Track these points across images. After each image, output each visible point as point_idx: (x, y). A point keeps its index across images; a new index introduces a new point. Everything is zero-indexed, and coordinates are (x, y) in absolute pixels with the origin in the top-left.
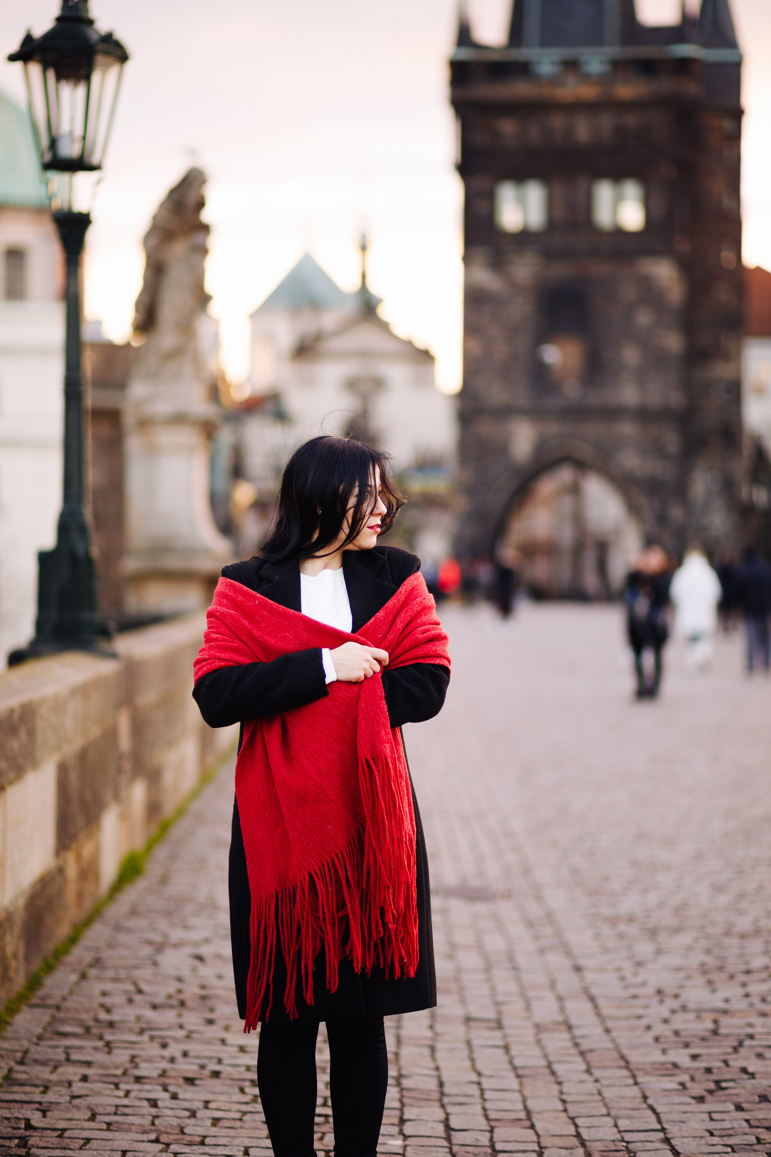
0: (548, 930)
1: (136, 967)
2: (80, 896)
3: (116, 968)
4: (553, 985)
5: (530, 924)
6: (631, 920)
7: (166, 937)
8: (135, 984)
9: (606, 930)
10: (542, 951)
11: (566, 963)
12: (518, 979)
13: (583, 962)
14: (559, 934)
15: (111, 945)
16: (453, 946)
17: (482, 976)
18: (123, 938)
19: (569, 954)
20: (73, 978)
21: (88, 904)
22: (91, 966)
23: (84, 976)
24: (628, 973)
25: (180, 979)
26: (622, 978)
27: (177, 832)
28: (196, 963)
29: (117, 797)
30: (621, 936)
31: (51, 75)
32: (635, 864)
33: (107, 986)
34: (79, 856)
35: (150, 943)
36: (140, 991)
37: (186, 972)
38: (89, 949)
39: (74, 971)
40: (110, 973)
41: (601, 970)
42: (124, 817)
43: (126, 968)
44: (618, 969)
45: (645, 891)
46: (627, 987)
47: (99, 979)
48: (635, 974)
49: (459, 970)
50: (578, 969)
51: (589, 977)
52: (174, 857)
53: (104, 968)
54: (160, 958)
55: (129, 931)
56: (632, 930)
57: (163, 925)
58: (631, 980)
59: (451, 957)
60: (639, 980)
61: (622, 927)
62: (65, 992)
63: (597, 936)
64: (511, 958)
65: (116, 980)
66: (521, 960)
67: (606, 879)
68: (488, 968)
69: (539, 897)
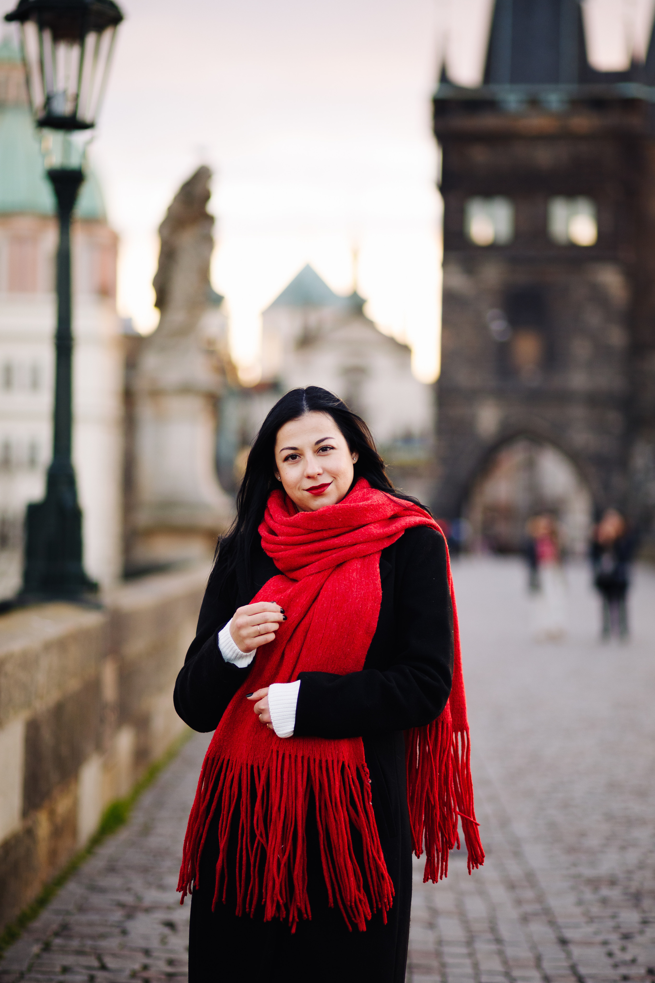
0: (529, 894)
1: (103, 936)
2: (53, 854)
3: (83, 937)
4: (538, 961)
5: (511, 886)
6: (613, 882)
7: (139, 898)
8: (99, 958)
9: (589, 895)
10: (525, 919)
11: (550, 934)
12: (501, 953)
13: (569, 934)
14: (540, 899)
15: (81, 909)
16: (434, 912)
17: (464, 950)
18: (96, 900)
19: (552, 923)
20: (36, 949)
21: (63, 859)
22: (57, 934)
23: (47, 947)
24: (615, 948)
25: (147, 952)
26: (610, 954)
27: (166, 776)
28: (166, 931)
29: (100, 747)
30: (604, 901)
31: (47, 36)
32: (609, 817)
33: (70, 960)
34: (52, 813)
35: (121, 905)
36: (103, 967)
37: (154, 944)
38: (58, 912)
39: (37, 940)
40: (75, 944)
41: (588, 944)
42: (107, 767)
43: (93, 937)
44: (605, 943)
45: (623, 848)
46: (616, 966)
47: (64, 950)
48: (624, 949)
49: (440, 942)
50: (563, 942)
51: (576, 951)
52: (159, 804)
53: (70, 937)
54: (130, 925)
55: (102, 890)
56: (614, 894)
57: (138, 883)
58: (620, 956)
59: (431, 925)
60: (628, 957)
61: (605, 892)
62: (24, 966)
63: (580, 903)
64: (493, 929)
65: (80, 952)
66: (505, 931)
67: (583, 834)
68: (470, 942)
69: (517, 854)
